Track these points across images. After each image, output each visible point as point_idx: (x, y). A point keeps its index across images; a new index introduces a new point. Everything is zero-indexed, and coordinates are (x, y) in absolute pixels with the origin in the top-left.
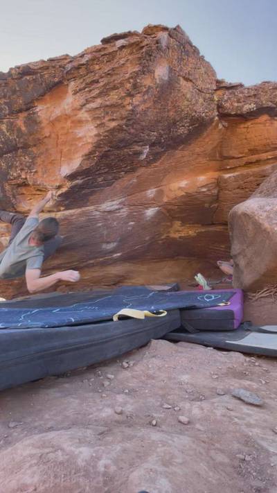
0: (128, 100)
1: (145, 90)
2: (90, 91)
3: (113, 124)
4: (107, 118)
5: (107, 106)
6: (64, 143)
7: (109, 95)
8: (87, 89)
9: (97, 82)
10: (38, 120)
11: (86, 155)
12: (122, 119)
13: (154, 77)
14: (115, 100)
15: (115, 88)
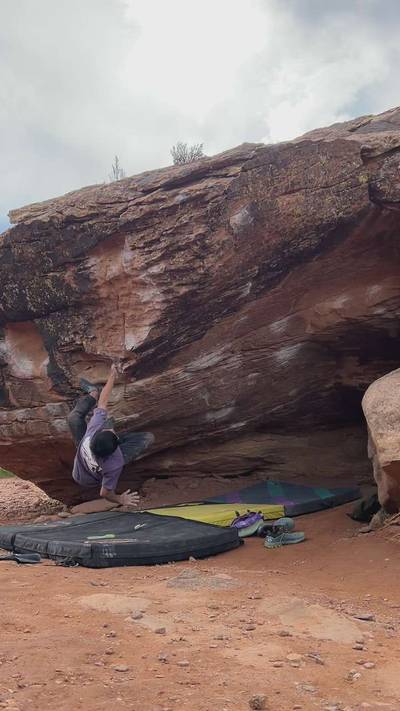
0: (198, 263)
1: (218, 247)
2: (151, 252)
3: (184, 290)
4: (175, 284)
5: (172, 270)
6: (127, 306)
7: (174, 257)
8: (146, 249)
9: (158, 241)
10: (92, 277)
11: (155, 324)
12: (194, 283)
13: (229, 227)
14: (181, 265)
15: (180, 249)
